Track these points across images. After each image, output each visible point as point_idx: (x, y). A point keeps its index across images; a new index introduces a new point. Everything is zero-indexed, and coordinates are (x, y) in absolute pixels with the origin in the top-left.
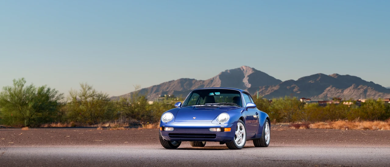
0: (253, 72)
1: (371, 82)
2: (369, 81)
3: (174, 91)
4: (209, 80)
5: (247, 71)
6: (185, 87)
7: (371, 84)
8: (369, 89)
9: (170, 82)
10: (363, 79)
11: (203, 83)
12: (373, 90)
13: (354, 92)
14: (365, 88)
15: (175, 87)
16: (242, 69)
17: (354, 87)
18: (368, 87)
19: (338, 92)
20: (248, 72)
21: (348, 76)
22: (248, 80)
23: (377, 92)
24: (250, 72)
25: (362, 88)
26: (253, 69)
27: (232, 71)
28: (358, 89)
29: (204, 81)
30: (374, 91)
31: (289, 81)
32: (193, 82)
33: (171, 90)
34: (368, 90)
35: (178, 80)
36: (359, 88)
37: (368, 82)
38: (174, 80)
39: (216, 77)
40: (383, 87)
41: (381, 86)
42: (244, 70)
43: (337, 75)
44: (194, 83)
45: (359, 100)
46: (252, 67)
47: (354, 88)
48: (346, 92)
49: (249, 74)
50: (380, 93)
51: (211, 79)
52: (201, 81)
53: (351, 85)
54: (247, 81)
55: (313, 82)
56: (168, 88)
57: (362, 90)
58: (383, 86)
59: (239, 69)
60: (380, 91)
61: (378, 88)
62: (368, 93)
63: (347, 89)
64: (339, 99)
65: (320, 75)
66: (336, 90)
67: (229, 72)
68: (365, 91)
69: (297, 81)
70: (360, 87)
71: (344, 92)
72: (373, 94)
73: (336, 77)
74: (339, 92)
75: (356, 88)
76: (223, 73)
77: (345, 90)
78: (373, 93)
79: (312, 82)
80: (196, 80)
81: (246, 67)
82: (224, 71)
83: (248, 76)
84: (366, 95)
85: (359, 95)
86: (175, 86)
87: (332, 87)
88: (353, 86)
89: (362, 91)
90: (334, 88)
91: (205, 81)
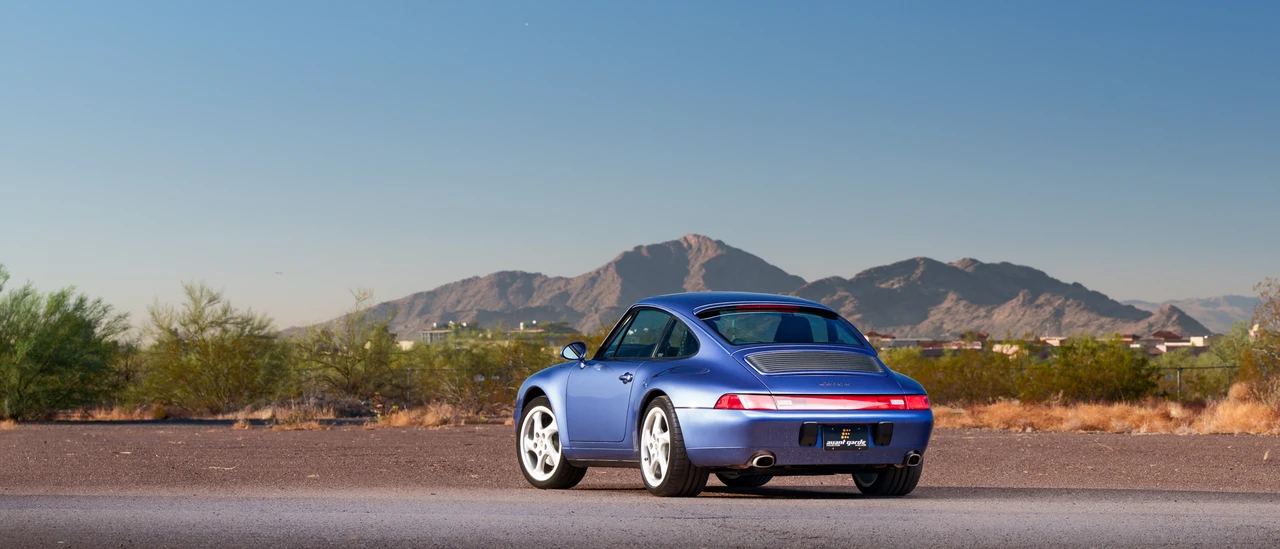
0: (719, 252)
1: (1077, 286)
2: (1071, 282)
3: (478, 310)
4: (584, 276)
5: (699, 250)
6: (511, 298)
7: (1076, 292)
8: (1068, 306)
9: (465, 282)
10: (1051, 274)
11: (565, 286)
12: (1083, 309)
13: (1023, 315)
14: (1056, 304)
15: (483, 297)
16: (685, 245)
17: (1024, 300)
18: (1067, 299)
19: (975, 314)
20: (703, 251)
21: (1006, 266)
22: (704, 277)
23: (1093, 316)
24: (711, 254)
25: (1049, 302)
26: (720, 244)
27: (652, 248)
28: (1038, 306)
29: (568, 281)
30: (1085, 313)
31: (827, 279)
32: (536, 283)
33: (468, 308)
34: (1067, 309)
35: (489, 277)
36: (1038, 302)
37: (1067, 285)
38: (477, 278)
39: (606, 269)
40: (1112, 301)
41: (1105, 297)
42: (690, 246)
43: (974, 261)
44: (540, 287)
45: (1042, 339)
46: (714, 238)
47: (1023, 305)
48: (1002, 317)
49: (707, 259)
50: (1103, 320)
51: (590, 273)
52: (560, 278)
53: (1017, 295)
54: (701, 281)
55: (902, 284)
56: (459, 302)
57: (1049, 309)
58: (1110, 298)
59: (677, 243)
60: (1102, 314)
61: (1097, 303)
62: (1066, 320)
63: (1002, 307)
64: (981, 338)
65: (922, 262)
66: (971, 310)
67: (644, 252)
68: (1059, 314)
69: (851, 282)
70: (1042, 299)
71: (995, 316)
72: (1080, 323)
73: (970, 270)
74: (978, 317)
75: (1029, 302)
76: (626, 255)
77: (997, 310)
78: (1084, 317)
79: (896, 286)
80: (546, 276)
81: (698, 236)
82: (630, 249)
83: (703, 265)
84: (1060, 324)
85: (1038, 325)
86: (481, 294)
87: (958, 300)
88: (1021, 297)
89: (1047, 313)
90: (963, 302)
91: (572, 279)
